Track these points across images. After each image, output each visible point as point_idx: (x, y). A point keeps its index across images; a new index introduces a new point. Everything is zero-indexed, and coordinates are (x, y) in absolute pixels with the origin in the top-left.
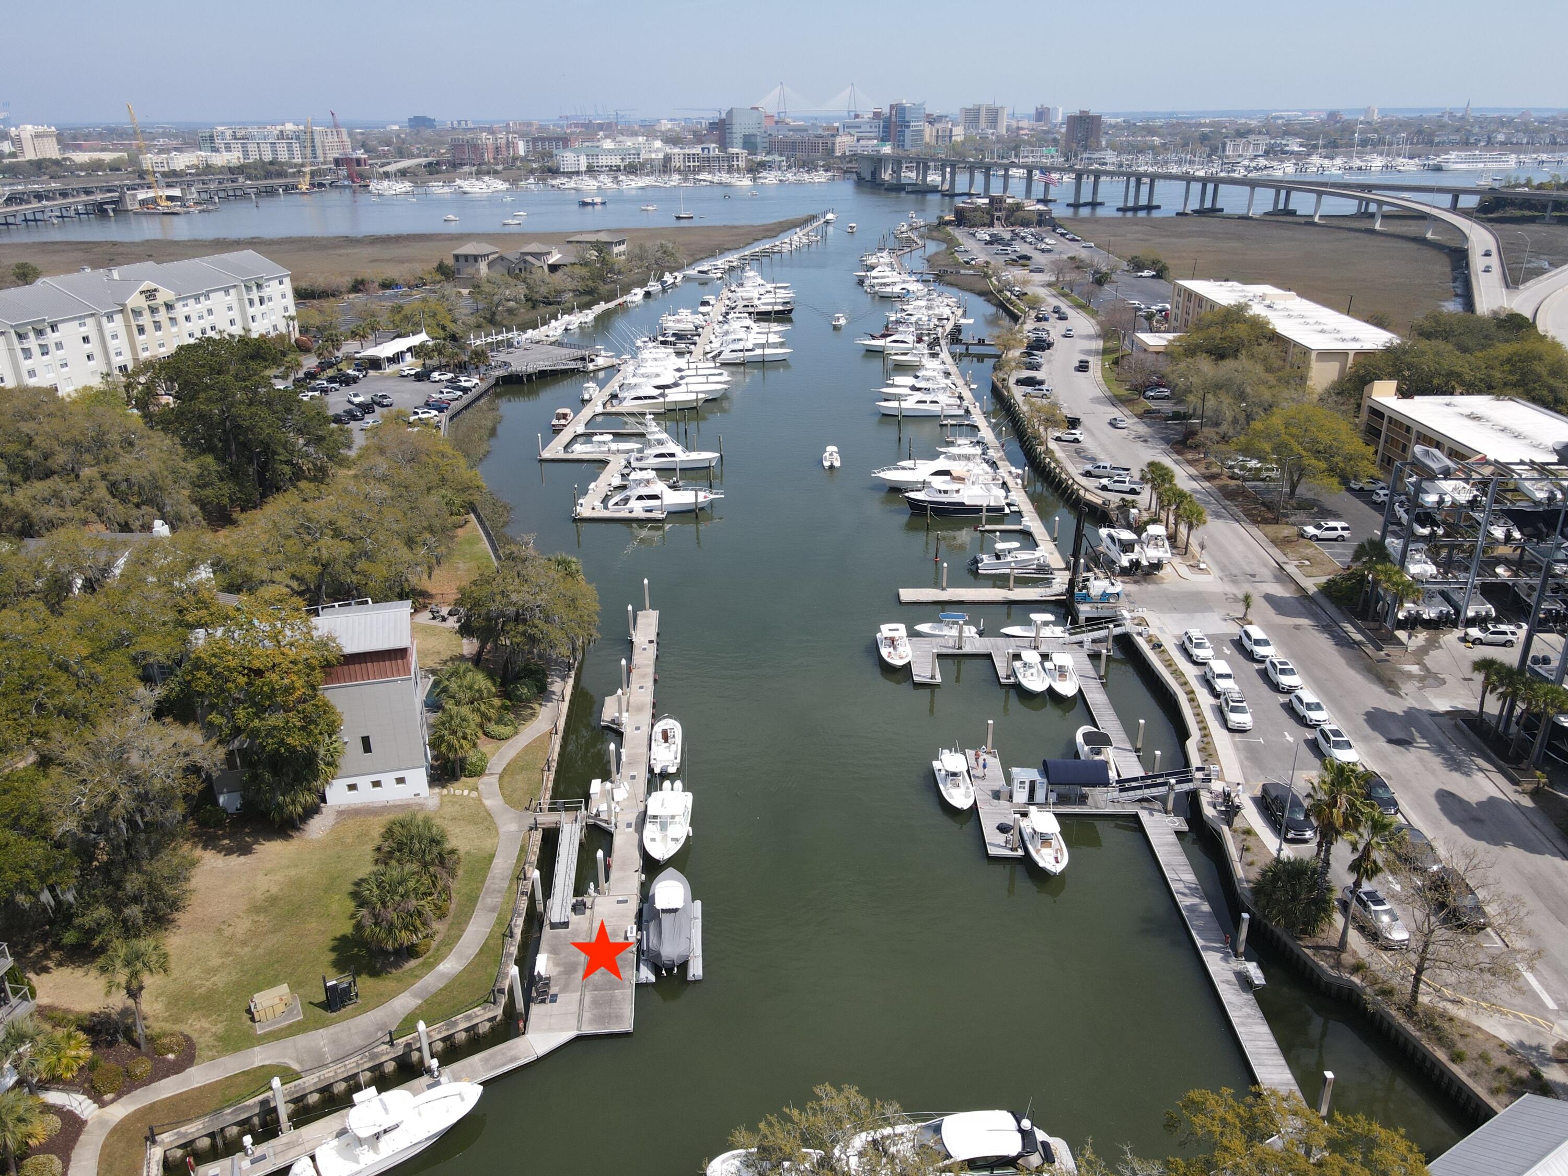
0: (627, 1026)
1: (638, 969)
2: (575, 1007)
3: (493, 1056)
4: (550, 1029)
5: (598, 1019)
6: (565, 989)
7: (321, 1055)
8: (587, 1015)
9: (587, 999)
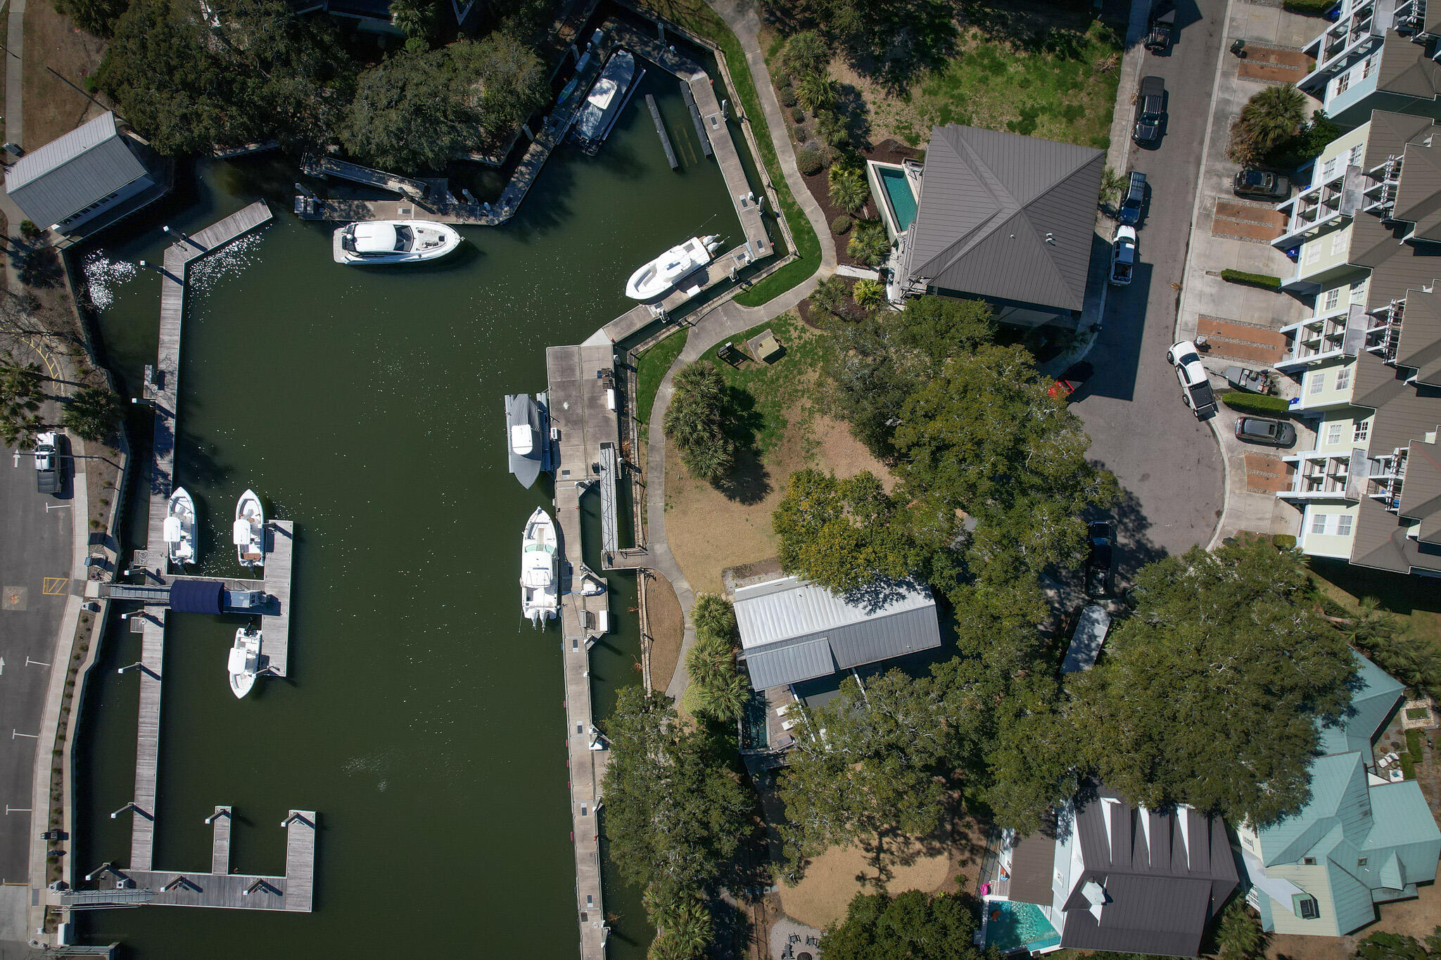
0: (550, 351)
1: (548, 400)
2: (586, 366)
3: (629, 326)
4: (598, 348)
5: (568, 356)
6: (594, 383)
7: (726, 313)
8: (576, 359)
9: (578, 373)
